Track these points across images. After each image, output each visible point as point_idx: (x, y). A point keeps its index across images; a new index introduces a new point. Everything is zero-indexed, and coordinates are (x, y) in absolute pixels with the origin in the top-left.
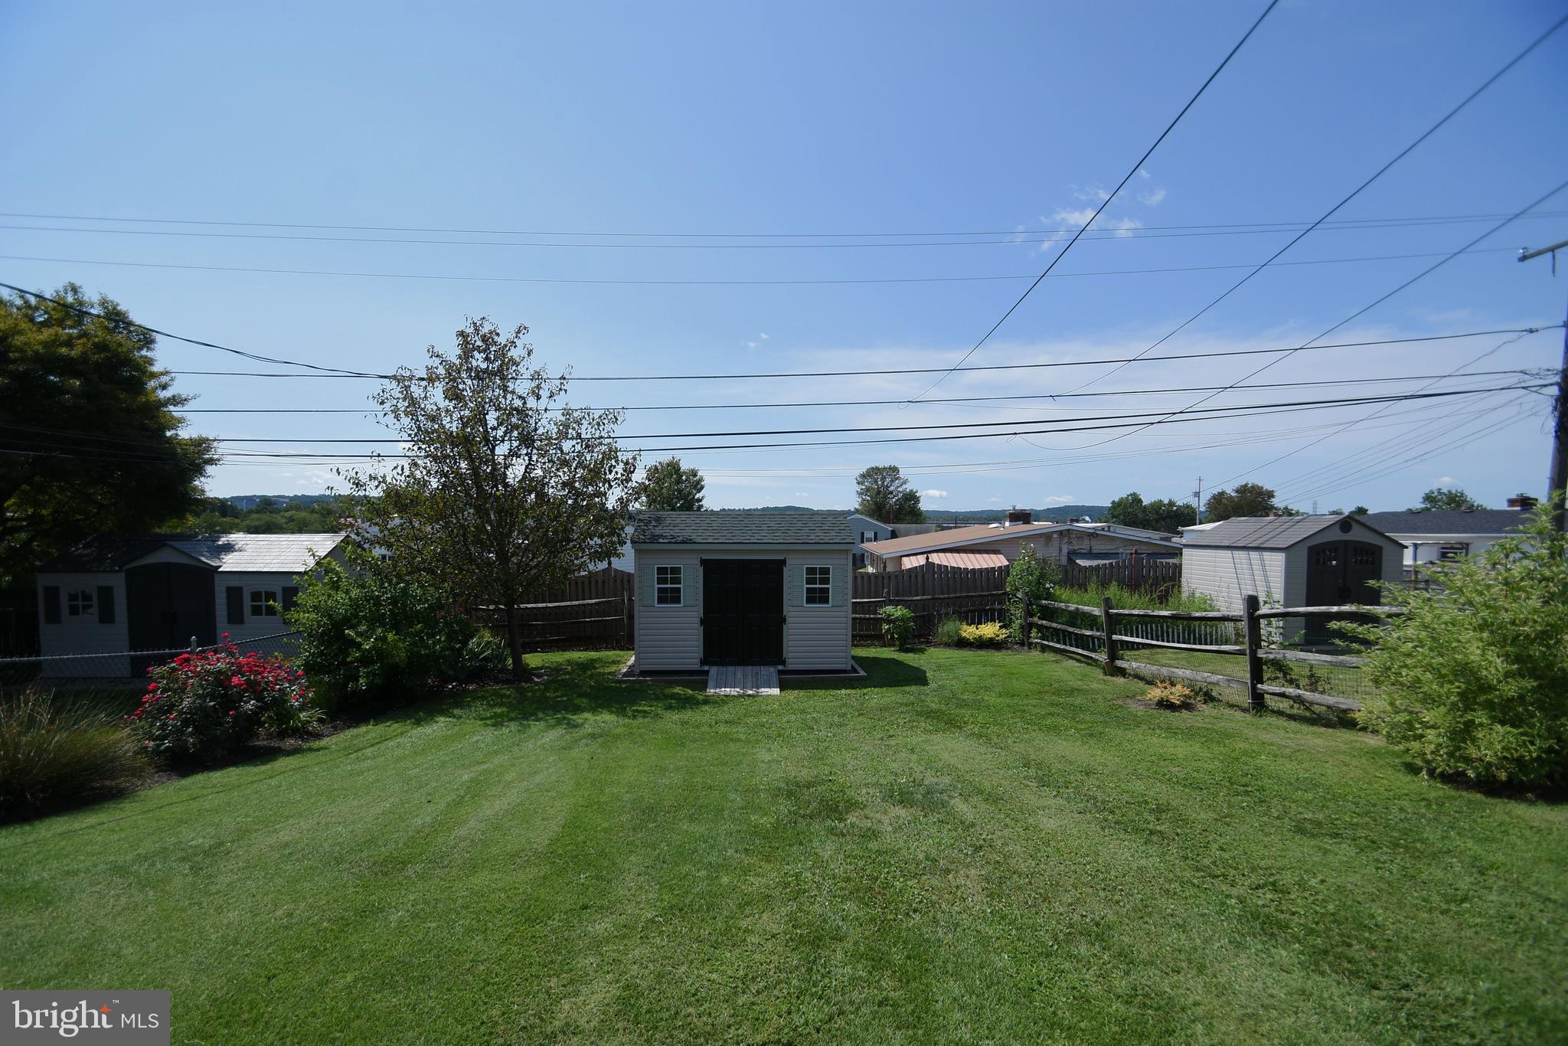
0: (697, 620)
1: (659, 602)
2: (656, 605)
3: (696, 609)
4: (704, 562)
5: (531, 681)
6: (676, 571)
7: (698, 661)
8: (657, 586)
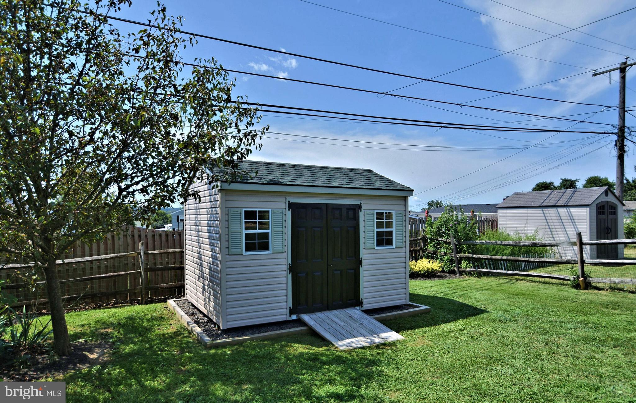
0: (285, 268)
1: (248, 249)
2: (244, 253)
3: (284, 255)
4: (291, 206)
5: (85, 360)
6: (264, 214)
7: (286, 311)
8: (245, 232)
